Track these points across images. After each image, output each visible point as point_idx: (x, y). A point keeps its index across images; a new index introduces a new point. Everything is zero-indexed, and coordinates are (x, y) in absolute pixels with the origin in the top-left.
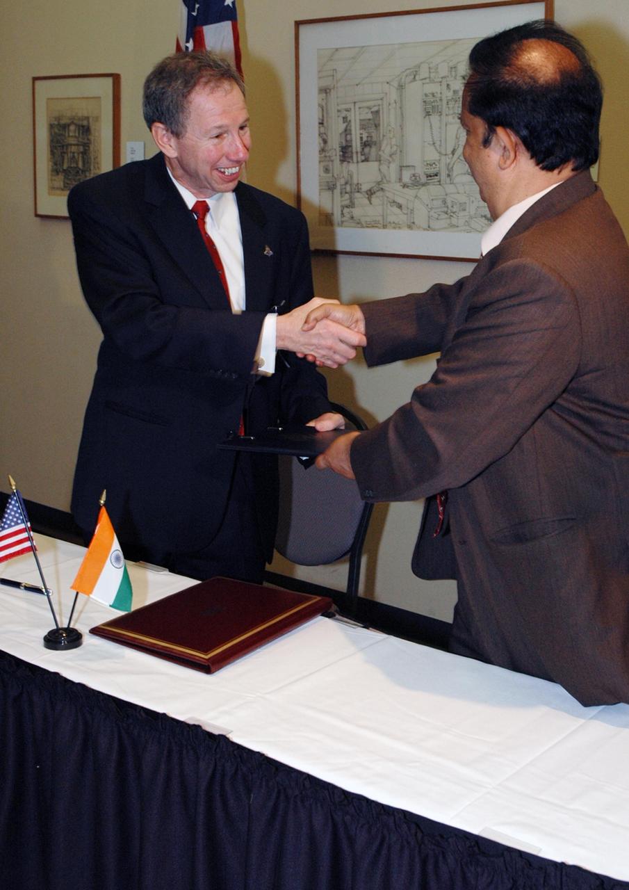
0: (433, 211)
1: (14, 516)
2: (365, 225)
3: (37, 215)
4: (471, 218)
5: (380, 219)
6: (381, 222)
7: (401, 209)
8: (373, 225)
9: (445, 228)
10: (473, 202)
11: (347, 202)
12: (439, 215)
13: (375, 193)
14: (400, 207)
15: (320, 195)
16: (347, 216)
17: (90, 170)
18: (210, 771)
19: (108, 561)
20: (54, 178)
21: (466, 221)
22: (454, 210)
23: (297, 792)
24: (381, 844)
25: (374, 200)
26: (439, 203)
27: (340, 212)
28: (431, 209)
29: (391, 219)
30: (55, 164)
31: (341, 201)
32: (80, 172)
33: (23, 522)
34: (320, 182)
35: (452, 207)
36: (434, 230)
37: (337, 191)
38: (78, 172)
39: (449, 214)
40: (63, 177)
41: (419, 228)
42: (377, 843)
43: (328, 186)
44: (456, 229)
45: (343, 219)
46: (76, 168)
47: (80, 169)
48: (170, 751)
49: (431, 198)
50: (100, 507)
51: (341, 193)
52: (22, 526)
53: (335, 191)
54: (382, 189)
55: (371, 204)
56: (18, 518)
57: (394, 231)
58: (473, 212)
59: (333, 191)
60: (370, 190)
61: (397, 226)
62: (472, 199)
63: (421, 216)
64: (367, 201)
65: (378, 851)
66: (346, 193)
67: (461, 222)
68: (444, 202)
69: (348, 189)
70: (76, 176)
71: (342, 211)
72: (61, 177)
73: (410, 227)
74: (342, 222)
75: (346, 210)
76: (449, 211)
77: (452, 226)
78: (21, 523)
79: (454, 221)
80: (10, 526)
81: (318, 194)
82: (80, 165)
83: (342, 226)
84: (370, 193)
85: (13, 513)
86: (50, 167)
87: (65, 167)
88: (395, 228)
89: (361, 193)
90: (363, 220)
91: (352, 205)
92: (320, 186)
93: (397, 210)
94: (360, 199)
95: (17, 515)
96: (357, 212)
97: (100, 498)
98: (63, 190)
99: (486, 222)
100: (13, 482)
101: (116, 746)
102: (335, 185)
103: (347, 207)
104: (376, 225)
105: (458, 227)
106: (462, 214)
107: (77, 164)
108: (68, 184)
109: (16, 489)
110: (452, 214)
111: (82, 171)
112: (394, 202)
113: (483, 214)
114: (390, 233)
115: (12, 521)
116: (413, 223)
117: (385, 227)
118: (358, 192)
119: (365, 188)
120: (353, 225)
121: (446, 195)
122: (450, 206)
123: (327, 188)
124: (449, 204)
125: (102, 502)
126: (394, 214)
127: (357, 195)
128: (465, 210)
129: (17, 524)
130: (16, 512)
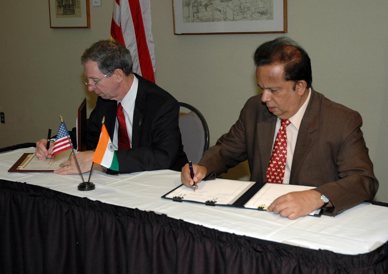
0: (235, 12)
1: (62, 133)
2: (204, 21)
3: (51, 27)
4: (253, 13)
5: (211, 17)
6: (212, 19)
7: (221, 12)
8: (208, 20)
9: (241, 19)
10: (253, 6)
11: (196, 11)
12: (238, 13)
13: (208, 6)
14: (220, 11)
15: (183, 8)
16: (196, 17)
17: (76, 4)
18: (158, 232)
19: (107, 148)
20: (59, 9)
21: (251, 15)
22: (245, 10)
23: (198, 236)
24: (238, 253)
25: (208, 9)
26: (238, 8)
27: (192, 15)
28: (234, 11)
29: (216, 17)
30: (59, 3)
31: (193, 10)
32: (71, 6)
33: (66, 135)
34: (183, 3)
35: (244, 9)
36: (236, 20)
37: (191, 6)
38: (70, 6)
39: (243, 12)
40: (63, 9)
41: (229, 20)
42: (236, 253)
43: (187, 4)
44: (247, 19)
45: (194, 19)
46: (69, 4)
47: (71, 5)
48: (139, 226)
49: (234, 6)
50: (102, 125)
51: (193, 7)
52: (66, 137)
53: (190, 6)
54: (211, 3)
55: (206, 11)
56: (64, 134)
57: (218, 22)
58: (253, 11)
59: (189, 6)
60: (206, 4)
61: (219, 20)
62: (253, 5)
63: (230, 15)
64: (204, 10)
65: (236, 257)
66: (195, 7)
67: (248, 16)
68: (240, 7)
69: (196, 5)
70: (69, 8)
71: (193, 15)
72: (62, 9)
73: (225, 20)
74: (194, 20)
75: (195, 15)
76: (243, 11)
77: (244, 18)
78: (66, 136)
79: (245, 15)
80: (61, 137)
81: (182, 8)
82: (71, 3)
83: (194, 22)
84: (206, 6)
85: (62, 131)
86: (57, 5)
87: (64, 4)
88: (218, 21)
89: (202, 6)
90: (203, 18)
91: (198, 12)
92: (183, 4)
93: (219, 13)
94: (202, 9)
95: (64, 132)
96: (200, 15)
97: (102, 121)
98: (63, 15)
99: (260, 15)
100: (61, 118)
101: (114, 227)
102: (190, 3)
103: (196, 13)
104: (209, 20)
105: (247, 18)
106: (248, 12)
107: (69, 2)
108: (65, 12)
109: (63, 120)
110: (244, 12)
111: (72, 5)
112: (217, 9)
113: (258, 11)
114: (216, 23)
115: (61, 135)
116: (227, 18)
117: (213, 21)
118: (200, 6)
119: (203, 3)
120: (199, 21)
121: (241, 4)
122: (243, 9)
123: (186, 5)
124: (242, 8)
125: (103, 122)
126: (217, 14)
127: (200, 7)
128: (250, 10)
129: (64, 136)
130: (63, 131)
